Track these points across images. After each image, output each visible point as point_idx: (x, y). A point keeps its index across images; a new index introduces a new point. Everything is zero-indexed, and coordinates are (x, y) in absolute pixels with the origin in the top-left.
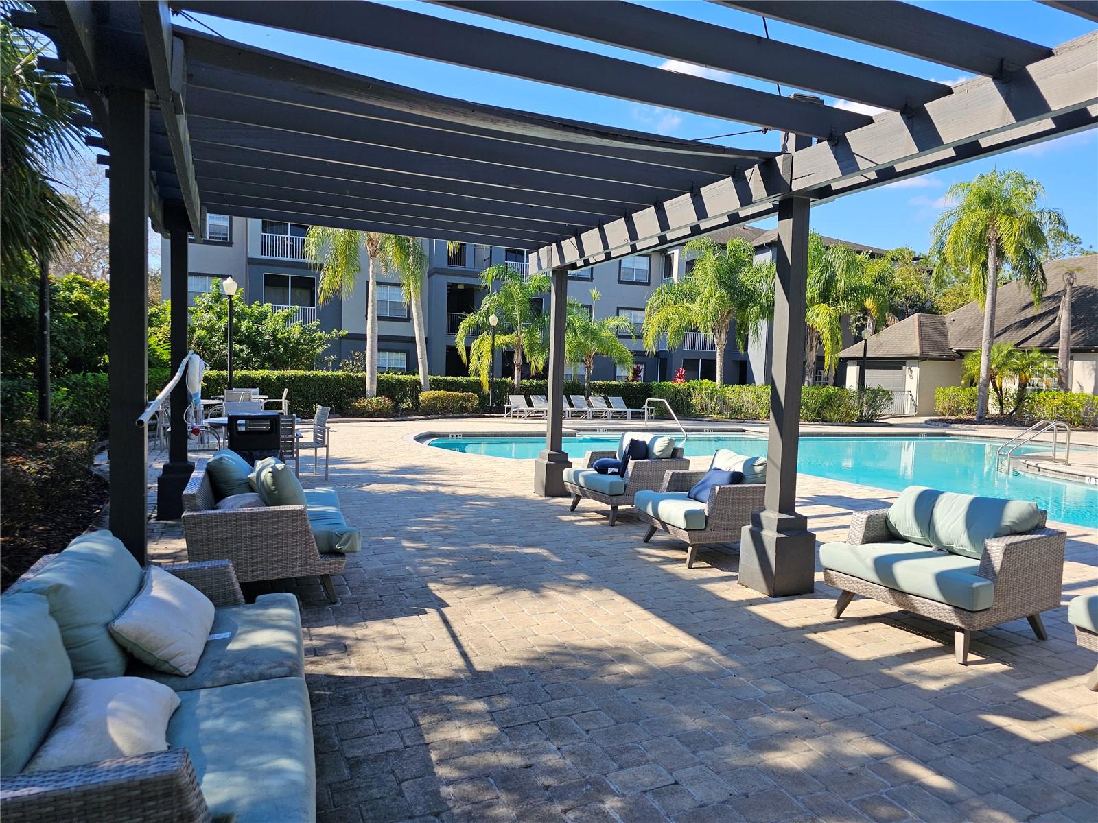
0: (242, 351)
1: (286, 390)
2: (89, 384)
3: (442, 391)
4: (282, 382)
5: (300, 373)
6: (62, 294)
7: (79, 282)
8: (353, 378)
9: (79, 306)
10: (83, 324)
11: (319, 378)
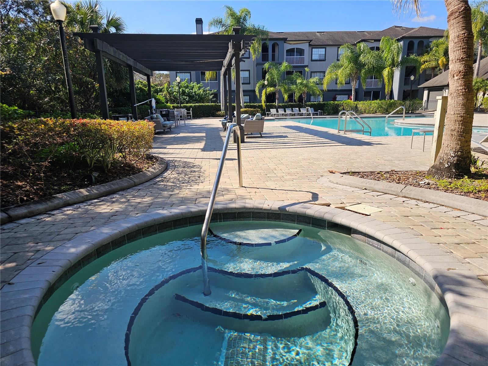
0: (186, 98)
1: (191, 109)
2: (143, 108)
3: (247, 109)
4: (191, 107)
5: (201, 104)
6: (136, 86)
7: (140, 82)
8: (217, 105)
9: (140, 89)
10: (141, 93)
11: (206, 105)
